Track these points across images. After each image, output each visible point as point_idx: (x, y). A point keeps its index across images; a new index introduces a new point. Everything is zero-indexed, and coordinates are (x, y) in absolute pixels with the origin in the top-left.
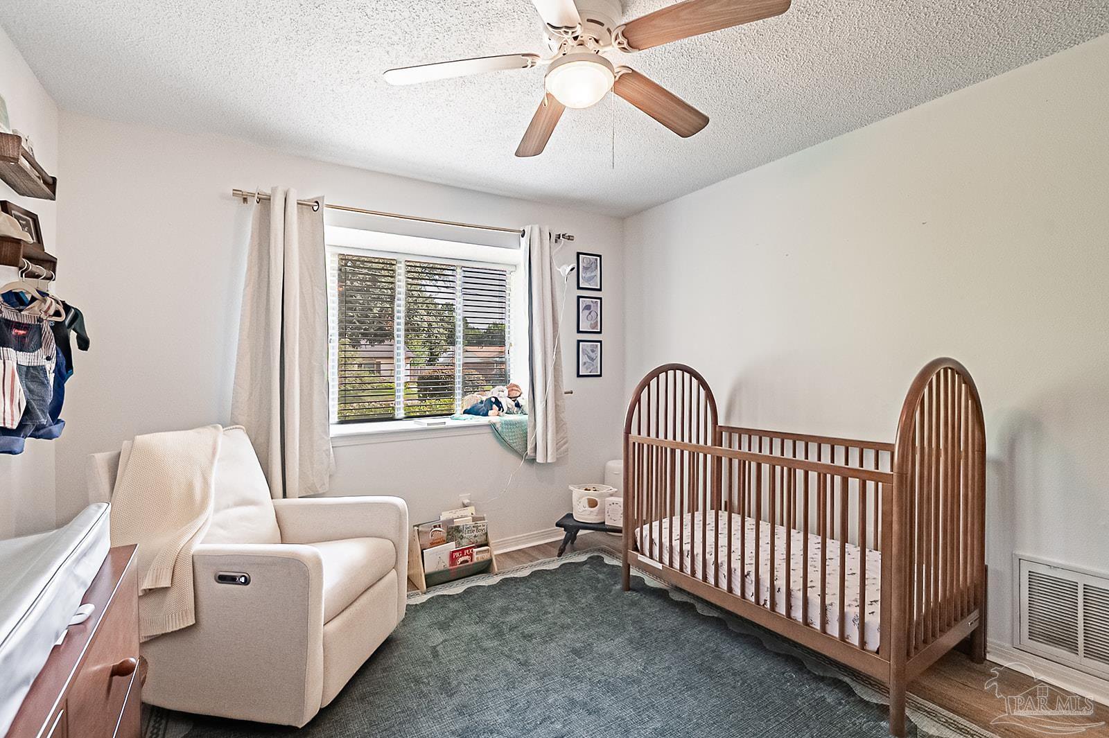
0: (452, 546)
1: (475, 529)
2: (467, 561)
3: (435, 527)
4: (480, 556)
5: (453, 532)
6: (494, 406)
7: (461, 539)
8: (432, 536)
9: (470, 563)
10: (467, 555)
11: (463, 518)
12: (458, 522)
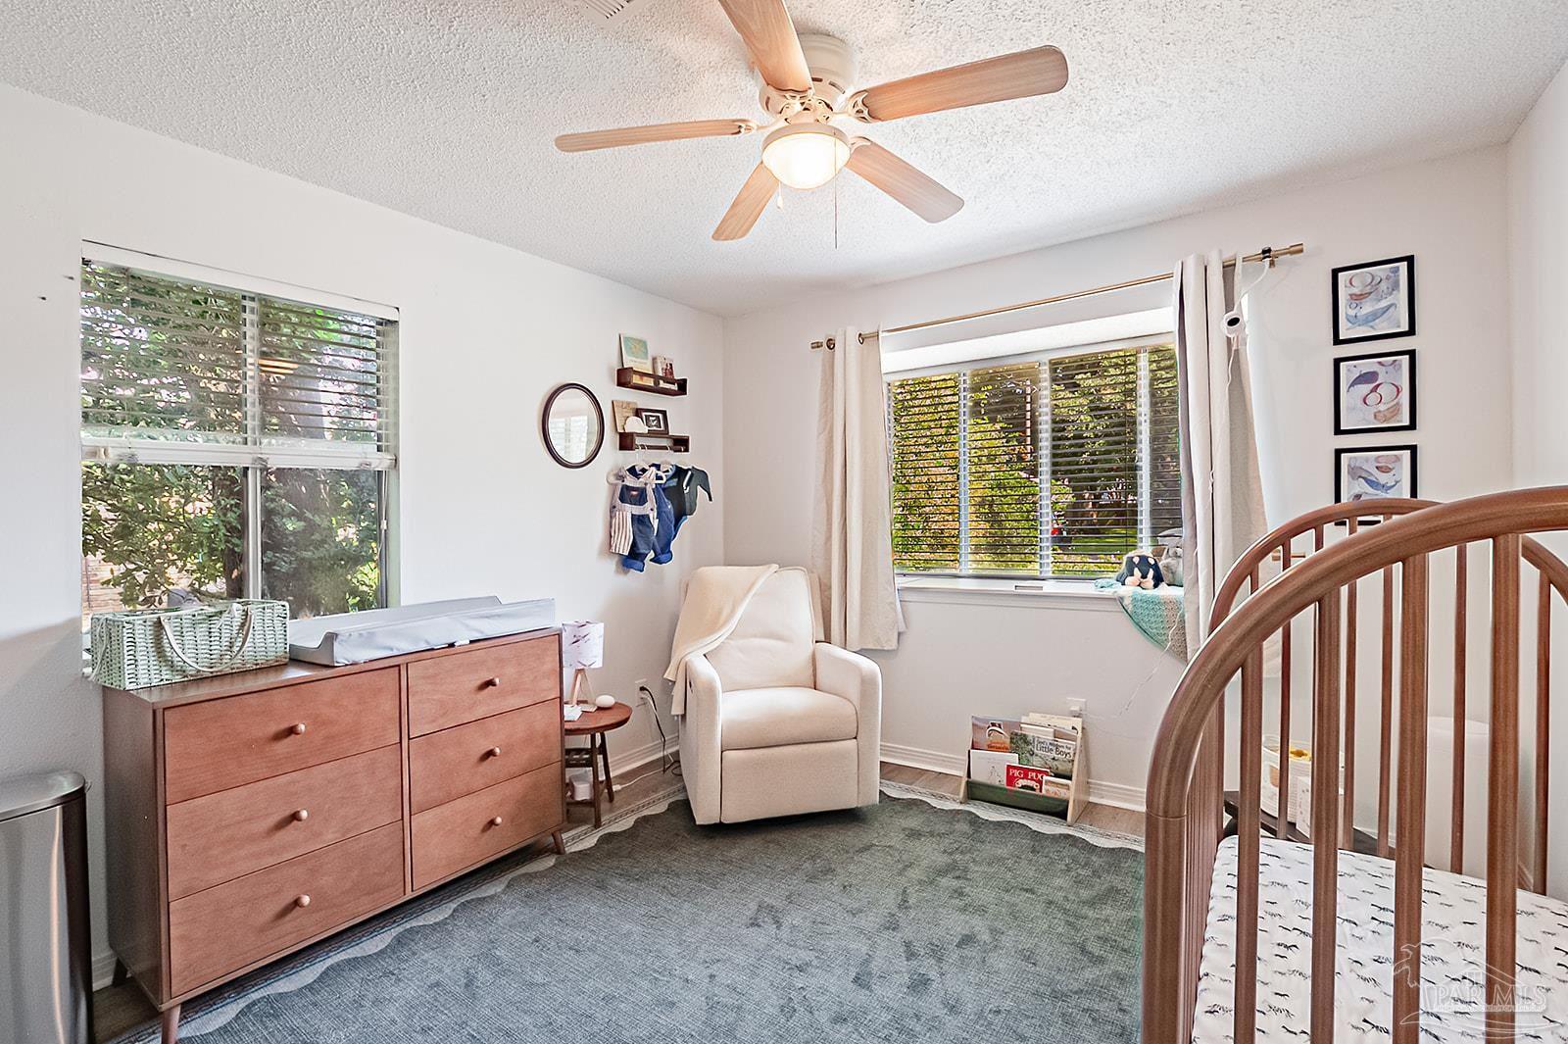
0: (1013, 759)
1: (1054, 748)
2: (1032, 789)
3: (993, 725)
4: (1052, 789)
5: (1019, 741)
6: (1136, 570)
7: (1032, 755)
8: (989, 735)
9: (1037, 792)
10: (1032, 779)
11: (1038, 726)
12: (1030, 731)
